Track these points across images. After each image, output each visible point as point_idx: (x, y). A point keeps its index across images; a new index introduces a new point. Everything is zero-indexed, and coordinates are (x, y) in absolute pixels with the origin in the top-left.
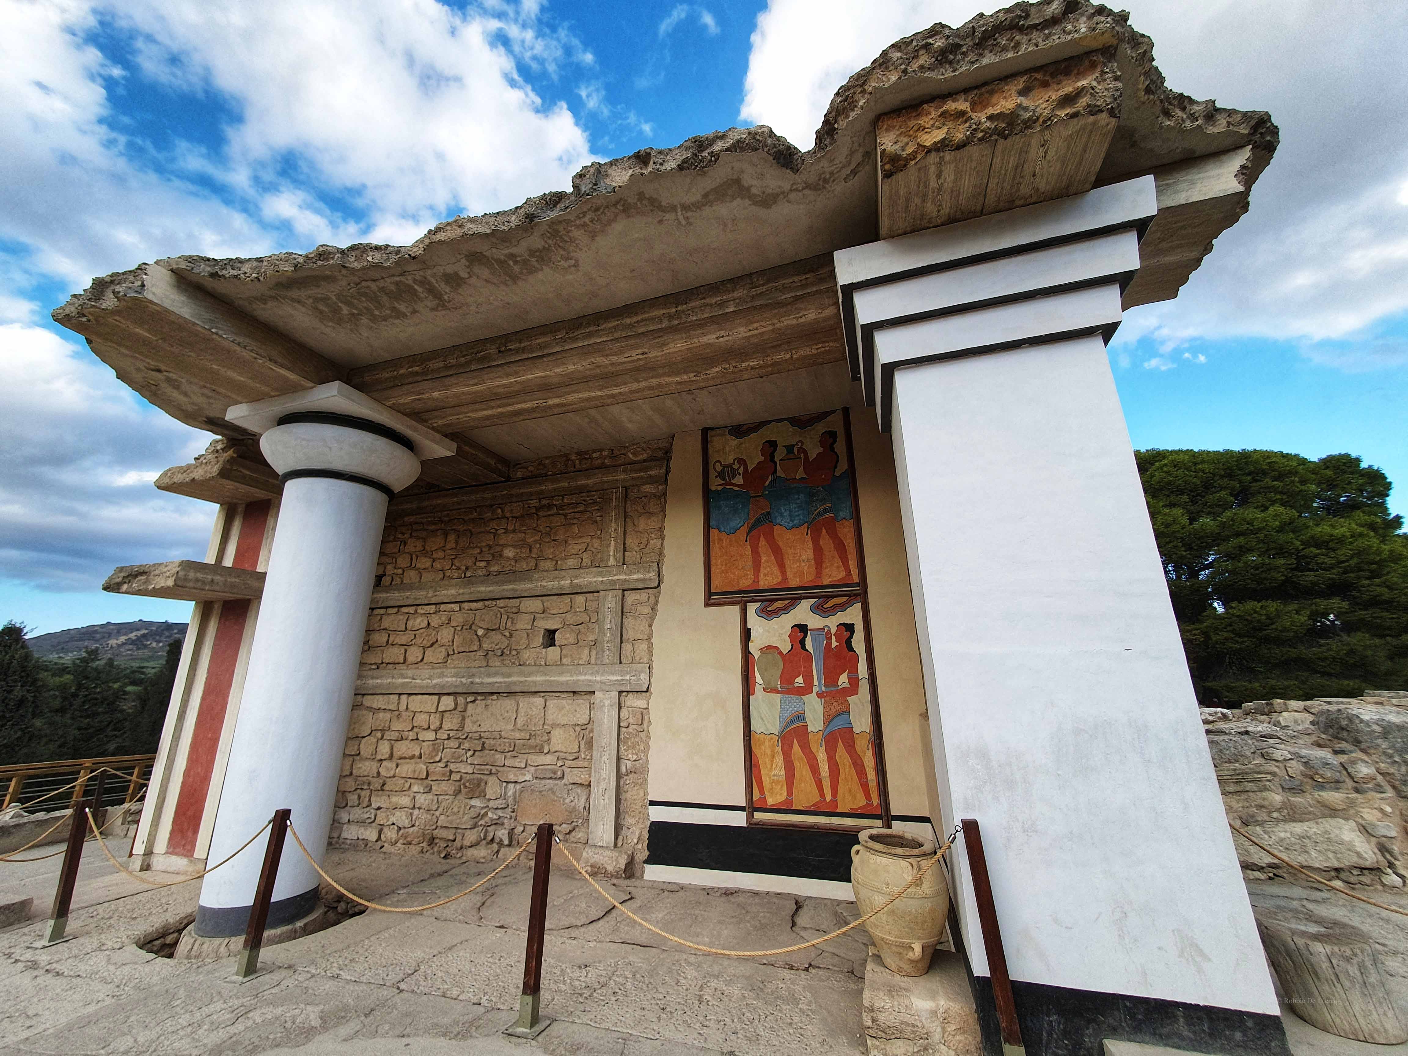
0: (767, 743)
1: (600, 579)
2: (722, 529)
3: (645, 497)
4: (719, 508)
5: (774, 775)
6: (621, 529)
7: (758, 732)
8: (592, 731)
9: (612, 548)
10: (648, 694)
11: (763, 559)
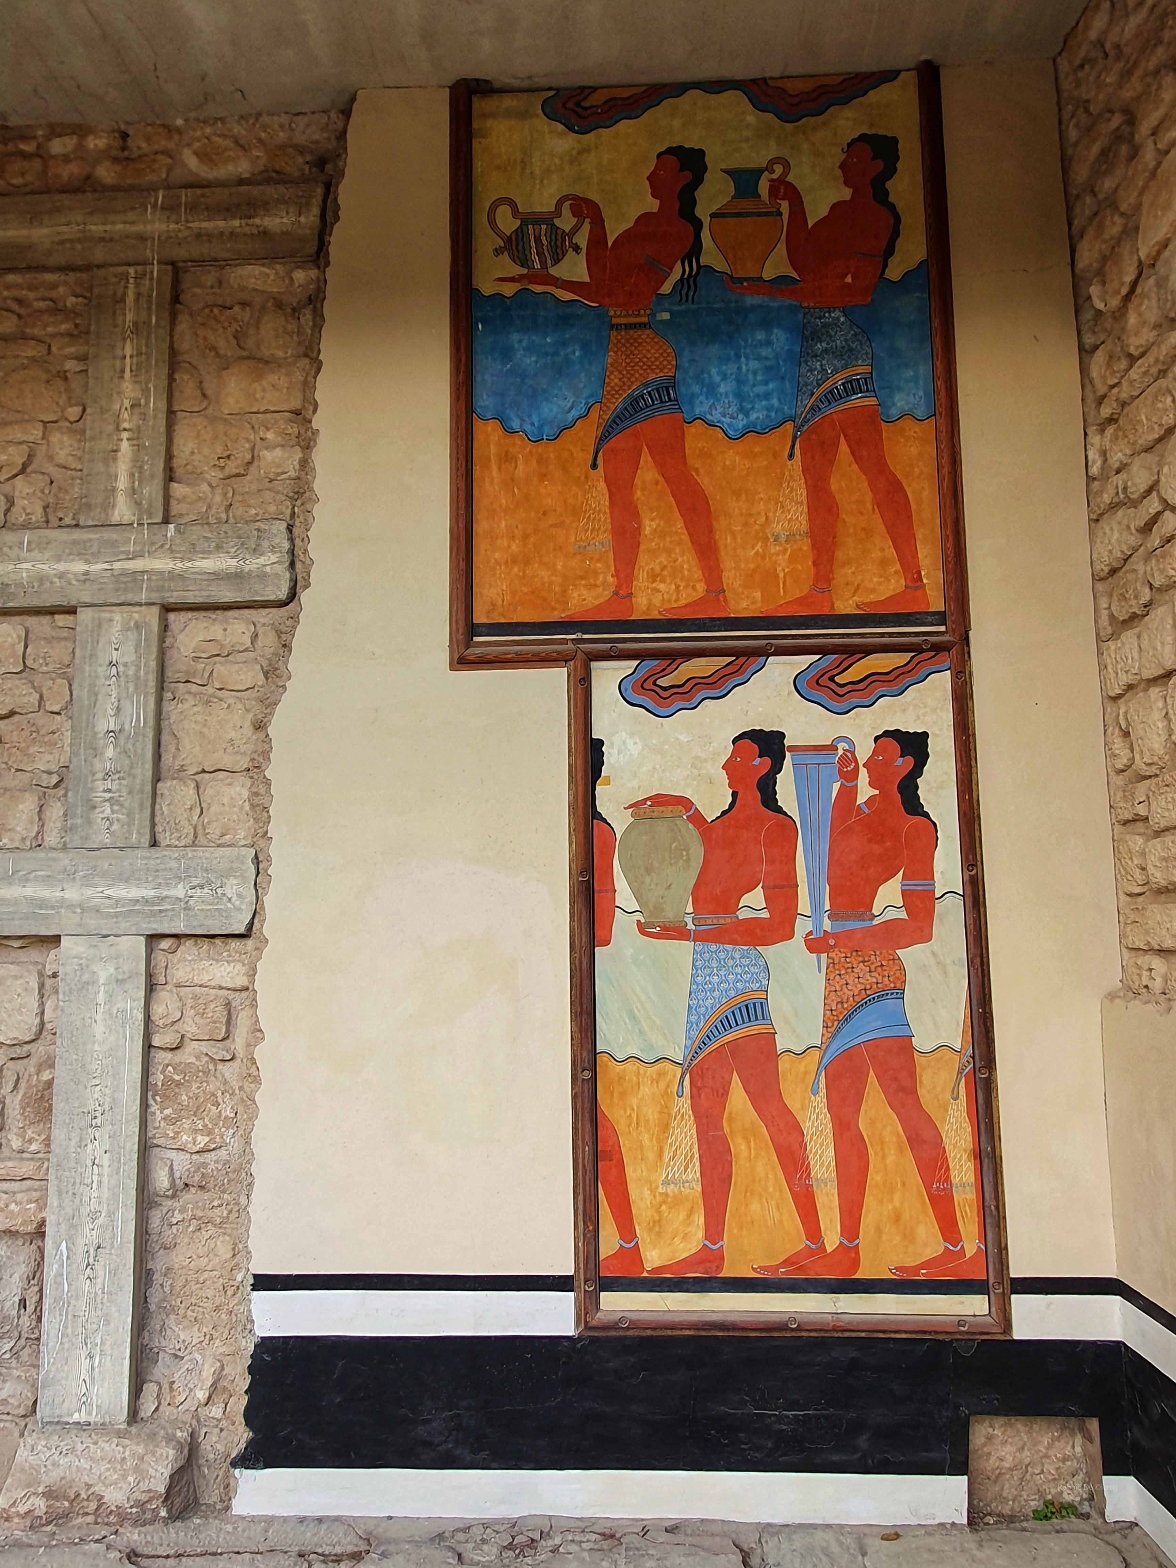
0: (646, 1090)
1: (79, 567)
2: (515, 424)
3: (244, 304)
4: (506, 353)
5: (666, 1183)
6: (156, 404)
7: (620, 1056)
8: (49, 1063)
9: (123, 468)
10: (250, 943)
11: (649, 526)
